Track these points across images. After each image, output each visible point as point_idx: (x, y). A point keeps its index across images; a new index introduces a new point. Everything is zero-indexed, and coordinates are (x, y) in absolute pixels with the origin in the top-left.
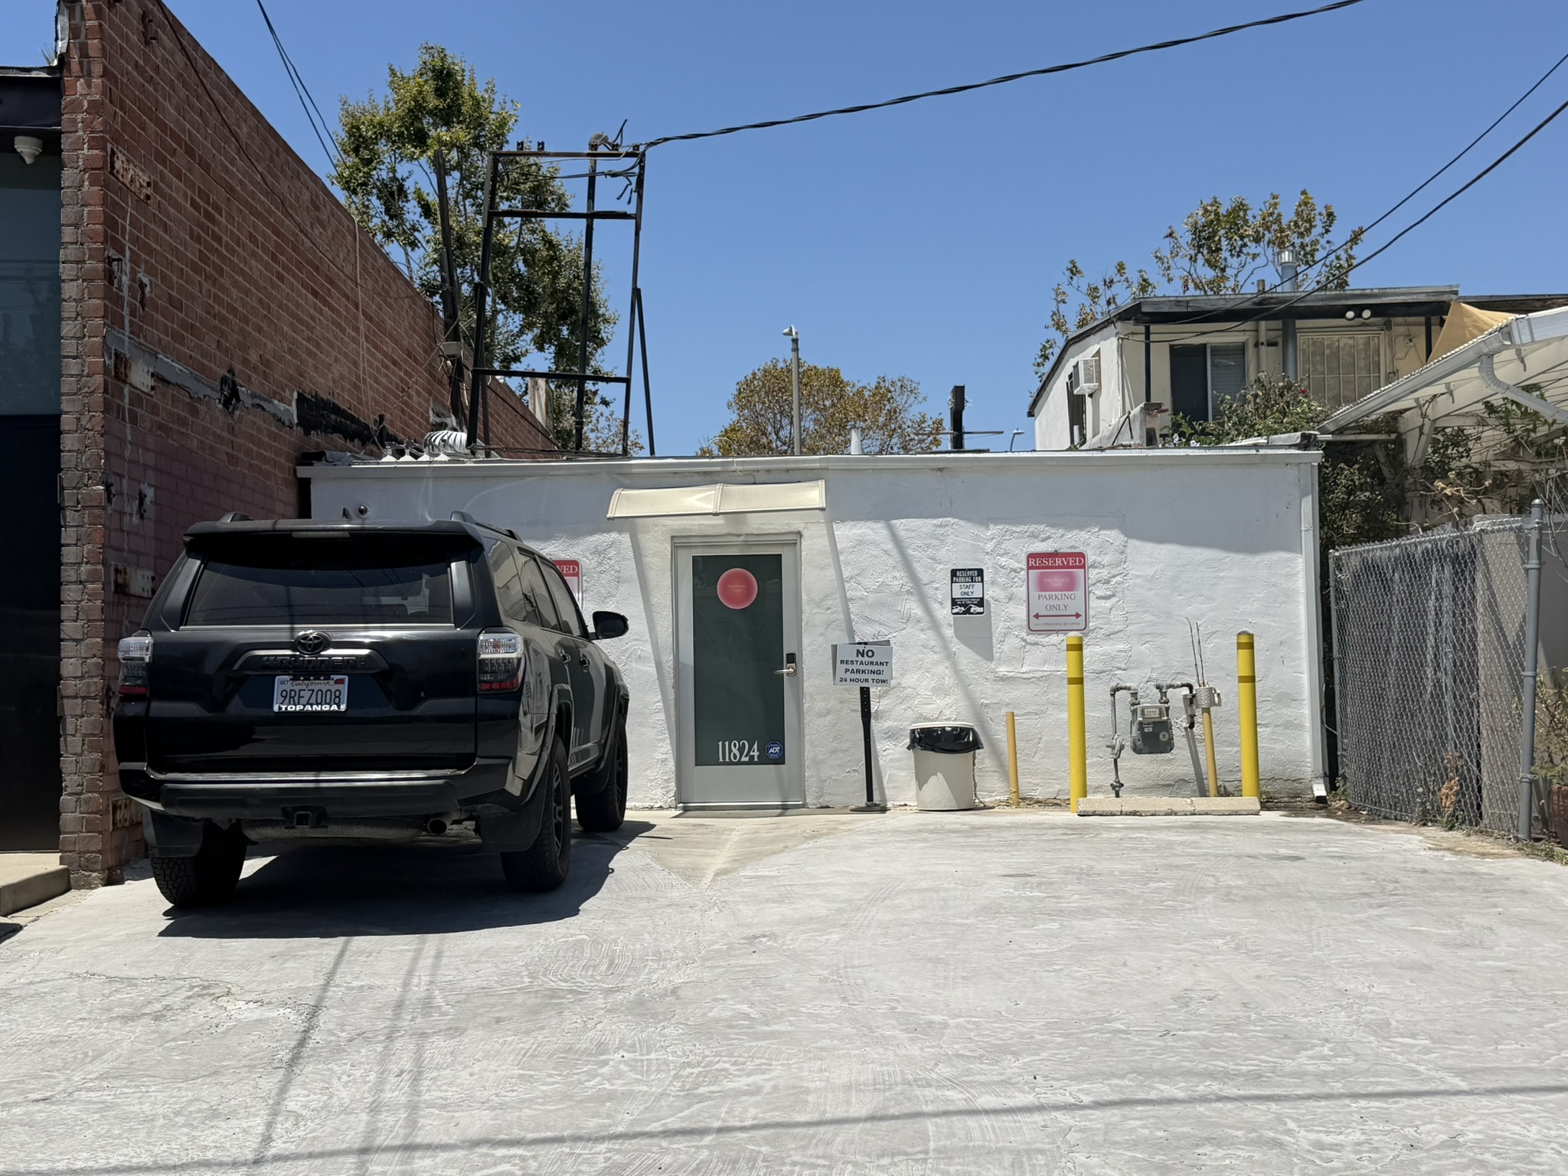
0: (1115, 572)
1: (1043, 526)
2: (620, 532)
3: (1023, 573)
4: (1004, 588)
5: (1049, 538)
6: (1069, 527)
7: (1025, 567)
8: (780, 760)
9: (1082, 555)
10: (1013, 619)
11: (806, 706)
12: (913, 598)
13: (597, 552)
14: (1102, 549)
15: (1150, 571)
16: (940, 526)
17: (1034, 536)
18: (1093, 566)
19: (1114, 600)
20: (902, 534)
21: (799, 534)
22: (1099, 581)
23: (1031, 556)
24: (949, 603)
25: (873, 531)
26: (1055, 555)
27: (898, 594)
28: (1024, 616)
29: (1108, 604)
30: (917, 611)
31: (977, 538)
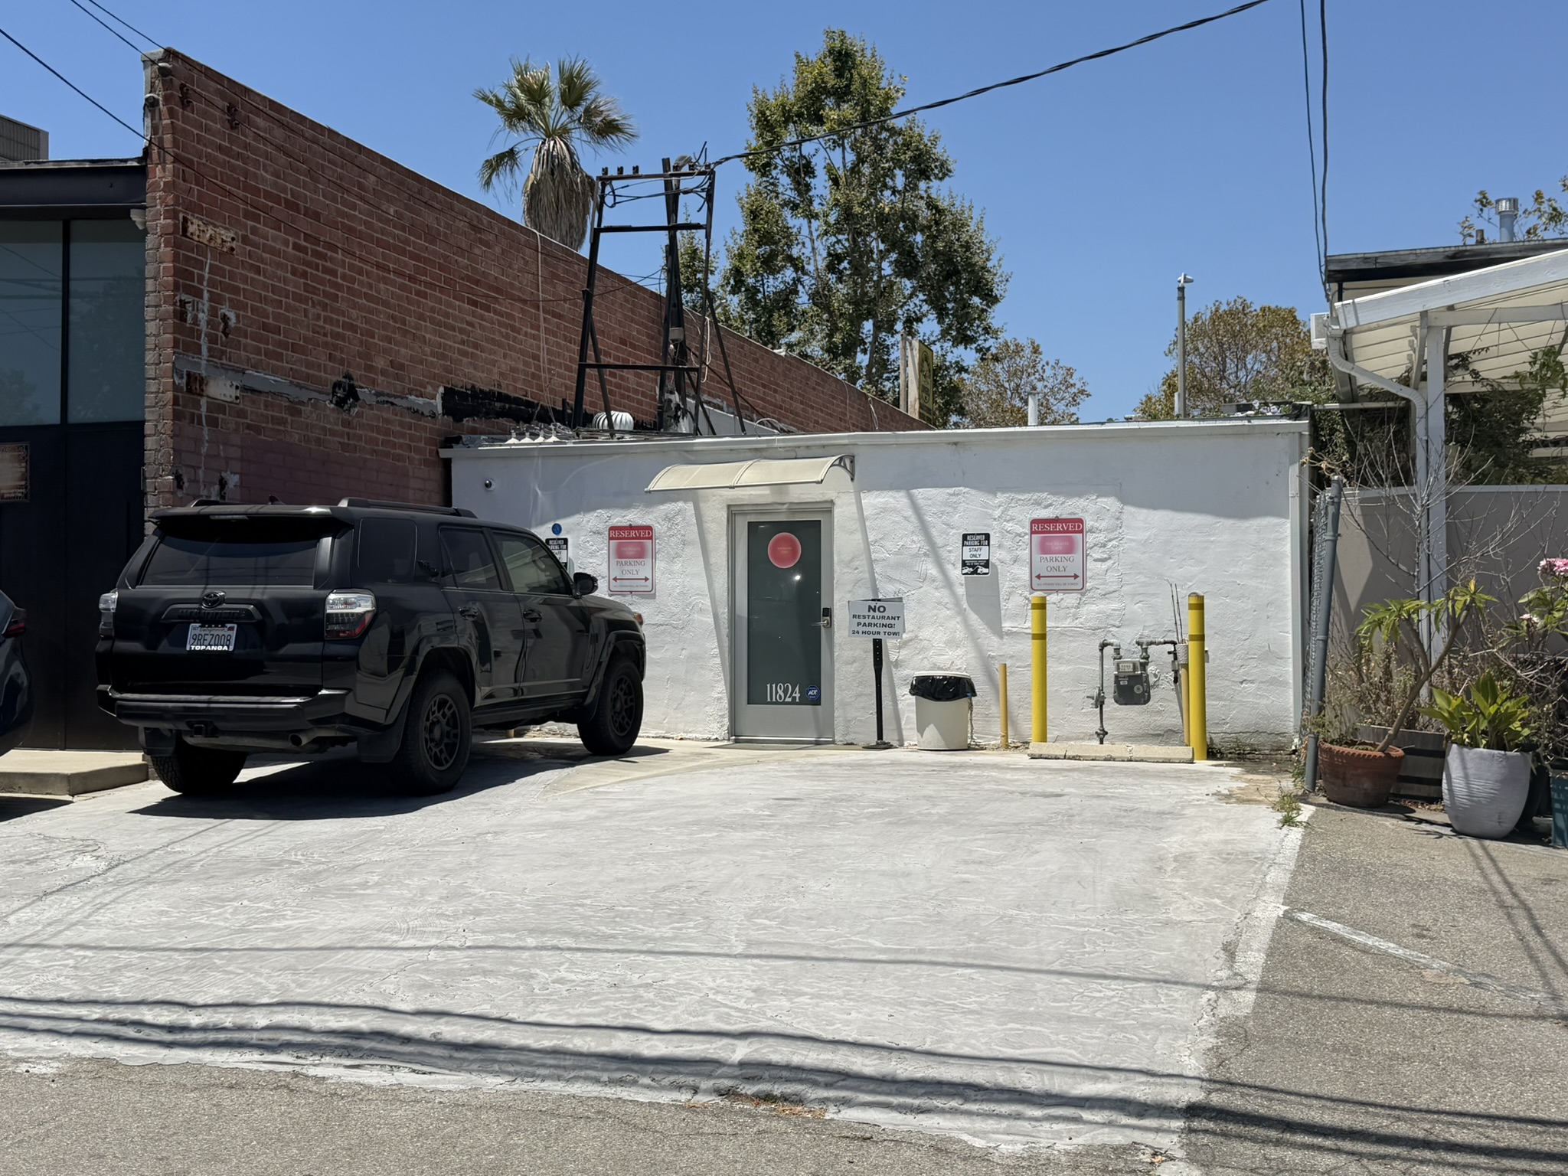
0: (1111, 536)
1: (1045, 494)
2: (685, 501)
3: (1027, 537)
4: (1010, 550)
5: (1051, 505)
6: (1070, 495)
7: (1028, 532)
8: (816, 701)
9: (1080, 521)
10: (1017, 579)
11: (836, 654)
12: (929, 560)
13: (668, 519)
14: (1099, 515)
15: (1143, 536)
16: (954, 494)
17: (1037, 503)
18: (1091, 531)
19: (1109, 562)
20: (920, 502)
21: (832, 502)
22: (1095, 545)
23: (1034, 522)
24: (960, 565)
25: (896, 500)
26: (1056, 520)
27: (916, 556)
28: (1027, 577)
29: (1105, 566)
30: (933, 571)
31: (986, 505)
